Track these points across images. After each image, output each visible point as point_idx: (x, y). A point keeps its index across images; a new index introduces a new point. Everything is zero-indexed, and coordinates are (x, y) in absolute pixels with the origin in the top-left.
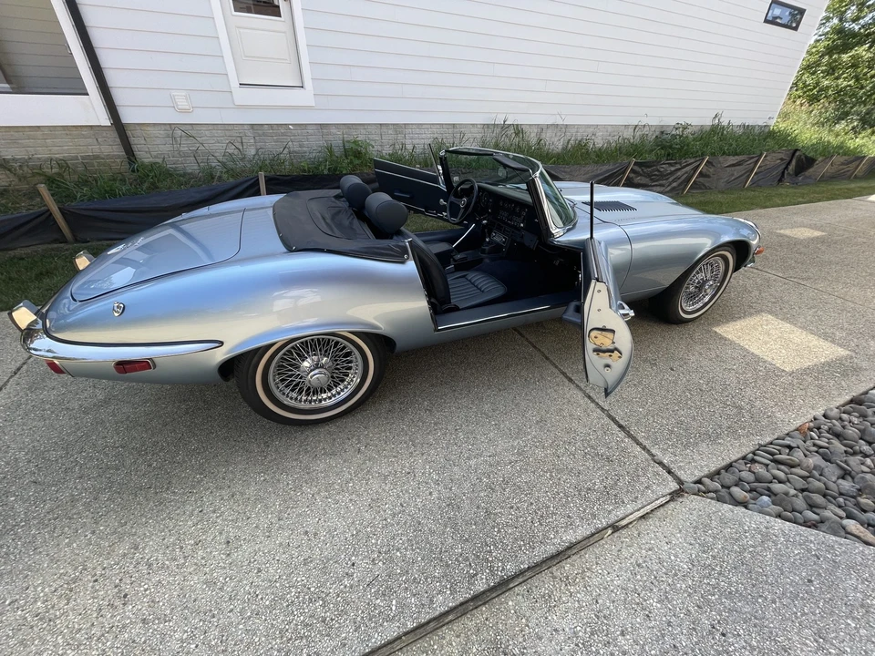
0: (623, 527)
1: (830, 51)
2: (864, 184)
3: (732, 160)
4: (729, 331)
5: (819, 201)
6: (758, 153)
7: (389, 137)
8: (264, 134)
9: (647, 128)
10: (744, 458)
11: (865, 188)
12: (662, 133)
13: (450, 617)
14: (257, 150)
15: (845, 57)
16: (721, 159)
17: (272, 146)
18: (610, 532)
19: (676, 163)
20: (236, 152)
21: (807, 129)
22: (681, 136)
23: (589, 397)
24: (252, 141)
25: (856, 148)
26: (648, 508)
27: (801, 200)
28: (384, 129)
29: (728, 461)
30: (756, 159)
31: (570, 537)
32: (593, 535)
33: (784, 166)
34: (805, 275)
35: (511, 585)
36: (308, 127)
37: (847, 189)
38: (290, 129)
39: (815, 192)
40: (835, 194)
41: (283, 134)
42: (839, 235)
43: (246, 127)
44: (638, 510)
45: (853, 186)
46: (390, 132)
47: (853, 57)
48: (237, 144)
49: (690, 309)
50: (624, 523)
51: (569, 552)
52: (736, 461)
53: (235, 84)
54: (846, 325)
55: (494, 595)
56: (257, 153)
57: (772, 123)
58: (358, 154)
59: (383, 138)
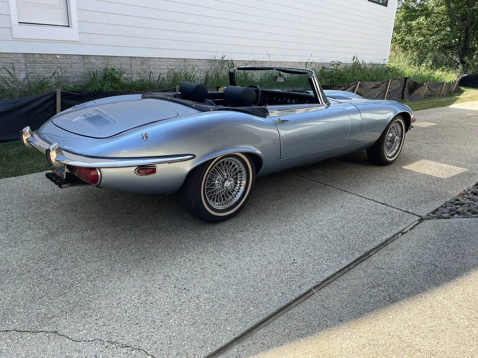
0: (405, 232)
1: (405, 19)
2: (448, 99)
3: (373, 84)
4: (412, 167)
5: (428, 108)
6: (387, 80)
7: (136, 68)
8: (34, 62)
9: (314, 65)
10: (442, 206)
11: (450, 101)
12: (323, 68)
13: (352, 266)
14: (27, 75)
15: (414, 23)
16: (366, 83)
17: (41, 72)
18: (400, 235)
19: (342, 86)
20: (7, 75)
21: (407, 67)
22: (336, 70)
23: (359, 196)
24: (24, 67)
25: (438, 78)
26: (412, 226)
27: (418, 108)
28: (133, 61)
29: (435, 208)
30: (386, 83)
31: (384, 238)
32: (394, 236)
33: (402, 89)
34: (436, 142)
35: (371, 254)
36: (73, 57)
37: (441, 102)
38: (57, 58)
39: (424, 104)
40: (435, 105)
41: (51, 62)
42: (445, 124)
43: (19, 55)
44: (408, 227)
45: (443, 100)
46: (138, 63)
47: (418, 23)
48: (10, 70)
49: (390, 155)
50: (405, 231)
51: (388, 242)
52: (440, 208)
53: (15, 21)
54: (464, 160)
55: (365, 258)
56: (27, 78)
57: (387, 62)
58: (114, 80)
59: (133, 68)
